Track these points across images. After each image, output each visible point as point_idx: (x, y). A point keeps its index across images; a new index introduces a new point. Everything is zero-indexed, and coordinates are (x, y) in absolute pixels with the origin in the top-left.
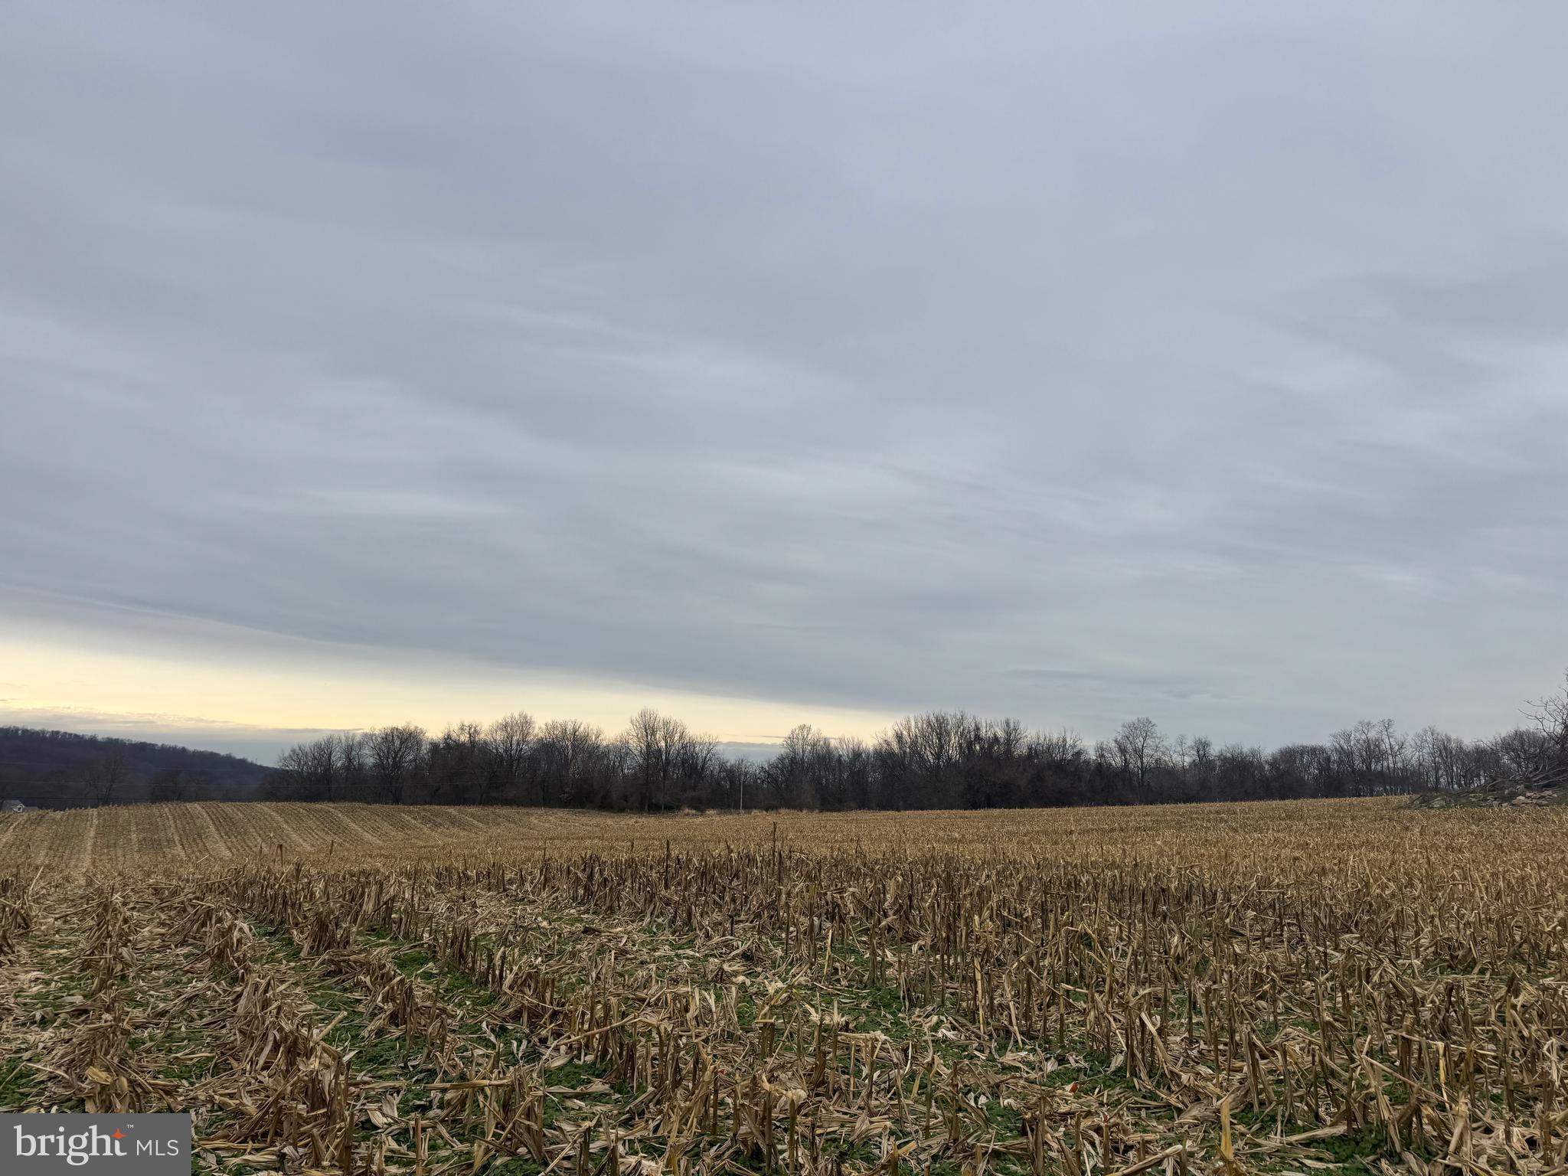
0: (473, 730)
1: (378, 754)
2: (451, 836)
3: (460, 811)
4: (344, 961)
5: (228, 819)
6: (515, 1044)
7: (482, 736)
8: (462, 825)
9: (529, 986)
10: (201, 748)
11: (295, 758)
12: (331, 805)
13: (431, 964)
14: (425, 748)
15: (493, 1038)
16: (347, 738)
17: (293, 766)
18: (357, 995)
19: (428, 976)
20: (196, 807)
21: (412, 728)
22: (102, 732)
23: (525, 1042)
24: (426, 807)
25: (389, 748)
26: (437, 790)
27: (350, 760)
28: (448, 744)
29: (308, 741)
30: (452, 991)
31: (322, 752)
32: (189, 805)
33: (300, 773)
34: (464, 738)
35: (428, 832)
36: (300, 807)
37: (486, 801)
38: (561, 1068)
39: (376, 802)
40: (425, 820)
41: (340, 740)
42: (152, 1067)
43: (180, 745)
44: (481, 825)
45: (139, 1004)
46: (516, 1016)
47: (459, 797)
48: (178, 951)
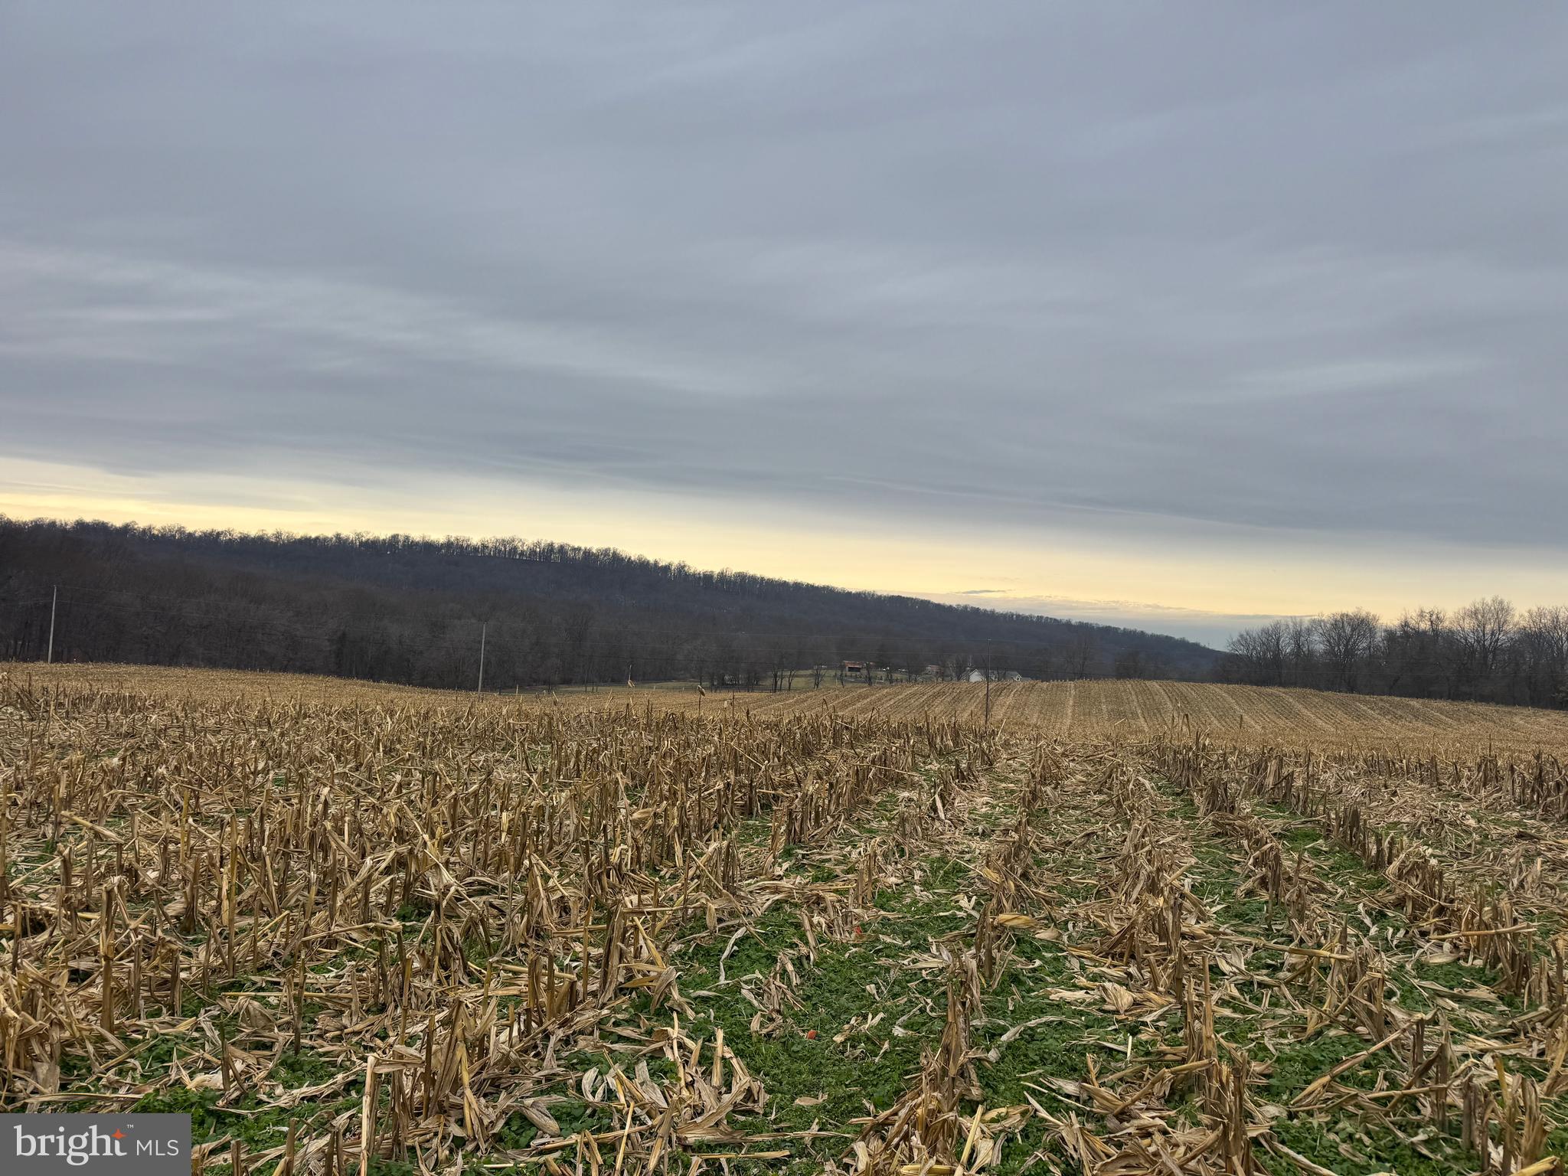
0: (1434, 617)
1: (1328, 641)
2: (1414, 730)
3: (1423, 704)
4: (1229, 824)
5: (1184, 698)
6: (1391, 930)
7: (1447, 624)
8: (1427, 720)
9: (1417, 876)
10: (1158, 633)
11: (1243, 643)
12: (1282, 690)
13: (1321, 841)
14: (1380, 636)
15: (1368, 921)
16: (1295, 624)
17: (1241, 651)
18: (1235, 857)
19: (1316, 853)
20: (1155, 685)
21: (1363, 614)
22: (1076, 617)
23: (1402, 932)
24: (1385, 698)
25: (1339, 635)
26: (1396, 681)
27: (1298, 646)
28: (1405, 632)
29: (1256, 627)
30: (1338, 869)
31: (1271, 636)
32: (1148, 683)
33: (1249, 658)
34: (1425, 626)
35: (1388, 724)
36: (1249, 690)
37: (1455, 696)
38: (1441, 966)
39: (1328, 689)
40: (1384, 712)
41: (1288, 625)
42: (1050, 883)
43: (1139, 630)
44: (1450, 721)
45: (1051, 833)
46: (1399, 904)
47: (1424, 689)
48: (1095, 797)
